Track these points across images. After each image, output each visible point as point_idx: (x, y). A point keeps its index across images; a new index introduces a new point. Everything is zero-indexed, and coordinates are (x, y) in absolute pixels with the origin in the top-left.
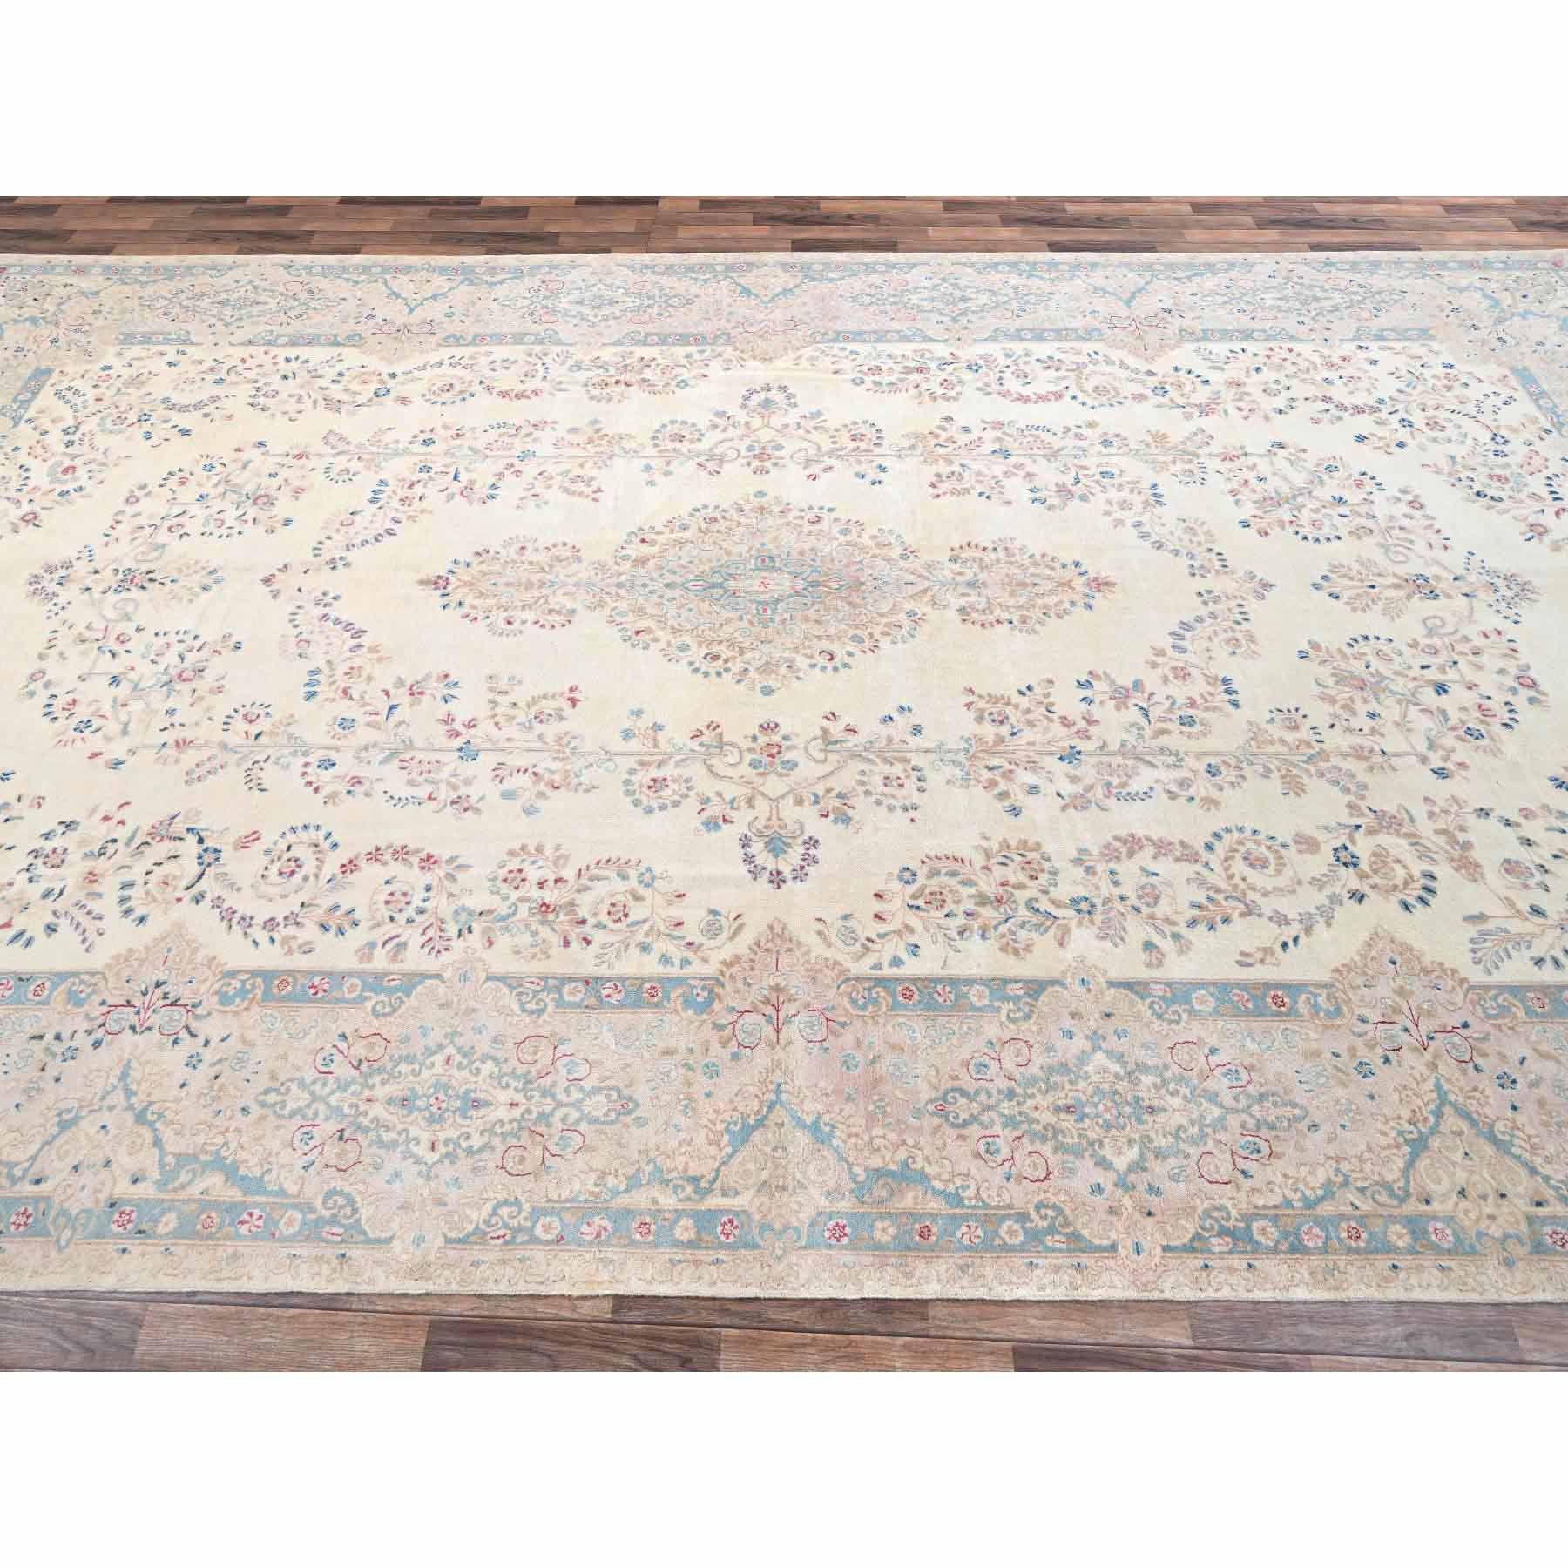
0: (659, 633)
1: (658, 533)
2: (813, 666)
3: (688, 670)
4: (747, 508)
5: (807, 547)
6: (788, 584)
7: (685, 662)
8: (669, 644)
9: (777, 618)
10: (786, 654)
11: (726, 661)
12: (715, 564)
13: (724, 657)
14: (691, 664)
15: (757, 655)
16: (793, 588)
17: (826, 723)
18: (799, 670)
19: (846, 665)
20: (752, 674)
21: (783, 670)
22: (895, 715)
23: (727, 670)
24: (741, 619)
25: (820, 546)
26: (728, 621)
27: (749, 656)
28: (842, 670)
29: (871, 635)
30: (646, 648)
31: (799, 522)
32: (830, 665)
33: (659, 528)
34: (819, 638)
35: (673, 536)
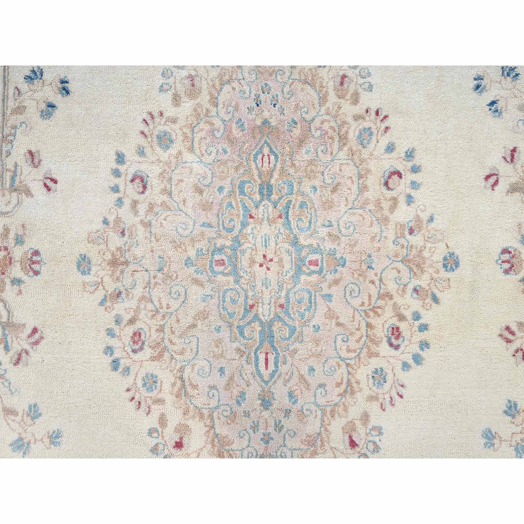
0: (354, 413)
1: (163, 421)
2: (410, 199)
3: (416, 371)
4: (111, 286)
5: (193, 199)
6: (265, 229)
7: (403, 376)
8: (372, 398)
9: (328, 246)
10: (391, 234)
11: (402, 318)
12: (225, 334)
13: (394, 321)
14: (406, 366)
15: (390, 275)
16: (271, 222)
17: (503, 186)
18: (418, 219)
19: (410, 155)
20: (423, 282)
21: (416, 240)
22: (488, 97)
23: (417, 316)
24: (328, 297)
25: (191, 181)
26: (331, 315)
27: (392, 287)
28: (417, 161)
29: (357, 118)
30: (379, 430)
31: (142, 208)
32: (408, 177)
33: (152, 421)
34: (363, 189)
35: (169, 399)
